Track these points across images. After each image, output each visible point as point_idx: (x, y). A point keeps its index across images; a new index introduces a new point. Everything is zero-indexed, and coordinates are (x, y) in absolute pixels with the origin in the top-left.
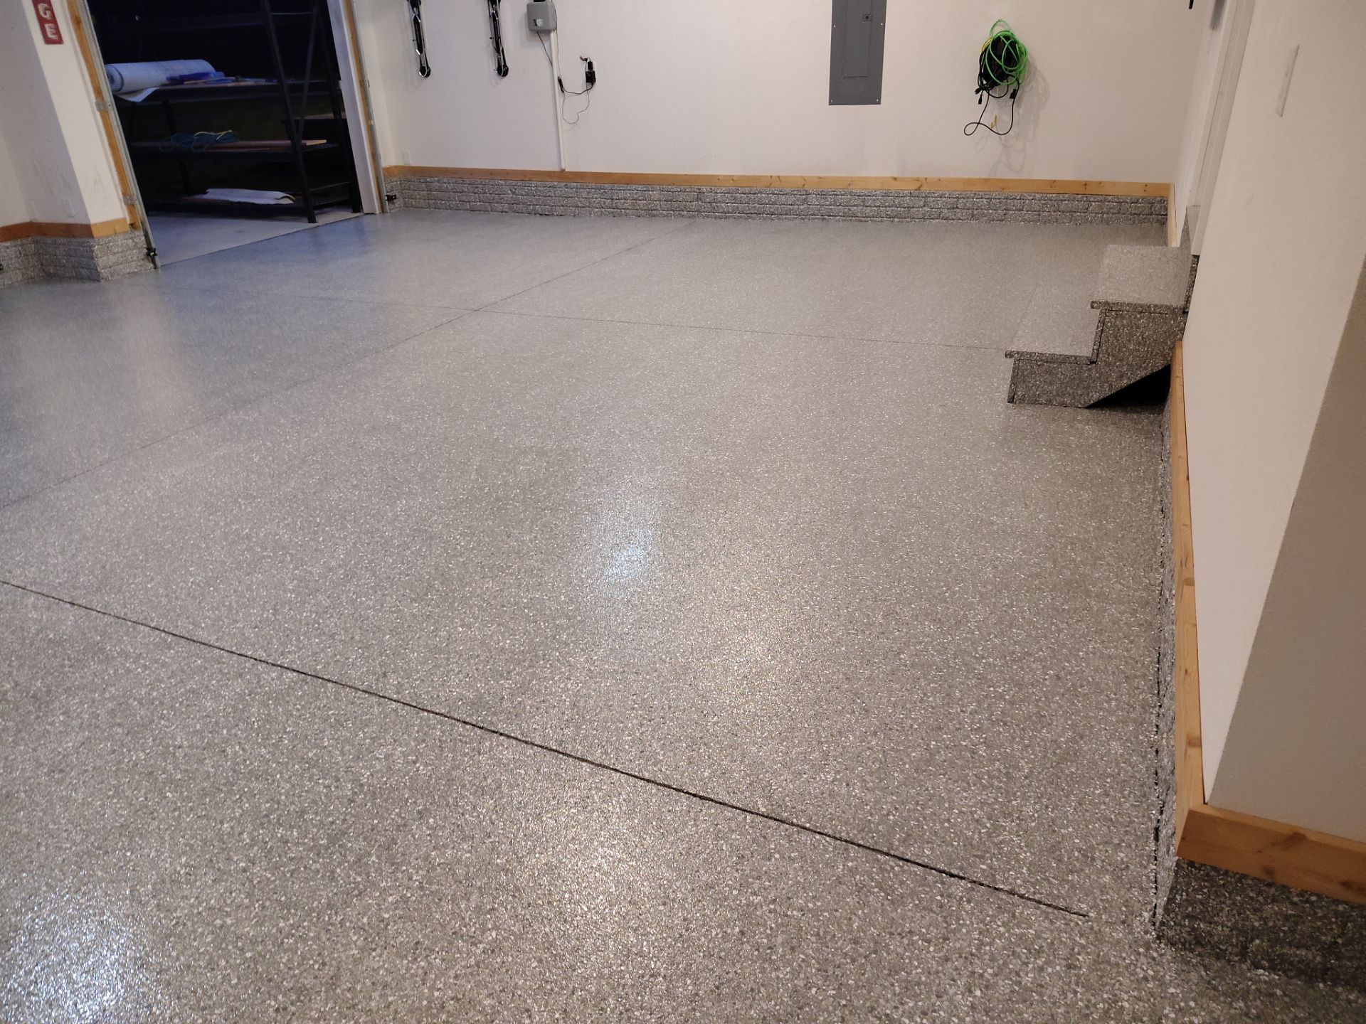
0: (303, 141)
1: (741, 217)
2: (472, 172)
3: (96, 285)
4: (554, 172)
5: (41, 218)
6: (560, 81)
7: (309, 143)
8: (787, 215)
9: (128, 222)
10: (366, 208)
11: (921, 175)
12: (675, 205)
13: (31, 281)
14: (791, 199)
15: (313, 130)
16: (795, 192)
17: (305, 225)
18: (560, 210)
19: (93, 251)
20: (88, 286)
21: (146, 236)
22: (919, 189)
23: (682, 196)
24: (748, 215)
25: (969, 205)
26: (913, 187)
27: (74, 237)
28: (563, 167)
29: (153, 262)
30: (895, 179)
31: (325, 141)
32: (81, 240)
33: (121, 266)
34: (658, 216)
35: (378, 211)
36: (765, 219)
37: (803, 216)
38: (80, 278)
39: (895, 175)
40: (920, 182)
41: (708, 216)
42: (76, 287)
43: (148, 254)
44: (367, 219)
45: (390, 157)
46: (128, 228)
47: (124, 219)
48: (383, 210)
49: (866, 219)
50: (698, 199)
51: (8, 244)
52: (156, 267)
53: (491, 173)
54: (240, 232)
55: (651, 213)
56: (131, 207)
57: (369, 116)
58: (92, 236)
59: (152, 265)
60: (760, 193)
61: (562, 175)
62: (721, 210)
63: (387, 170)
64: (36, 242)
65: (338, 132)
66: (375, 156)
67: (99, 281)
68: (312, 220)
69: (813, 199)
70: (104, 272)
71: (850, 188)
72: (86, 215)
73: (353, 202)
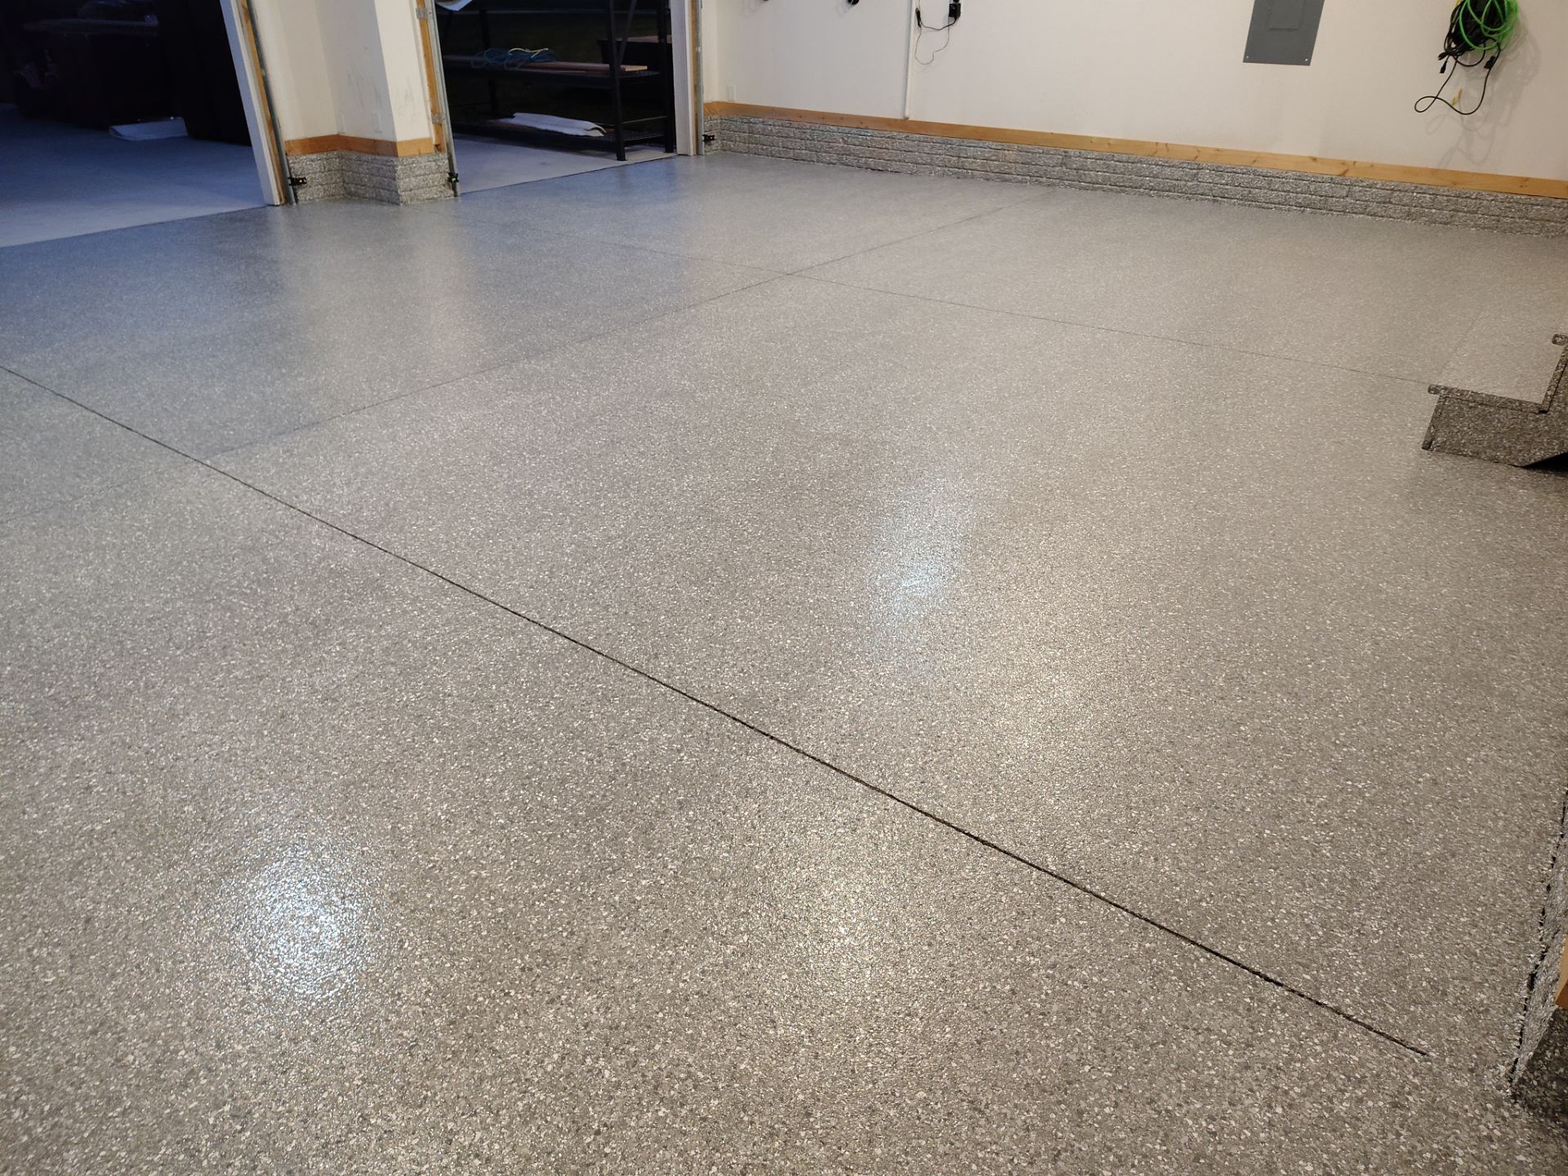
0: (622, 66)
1: (1111, 190)
2: (801, 115)
3: (394, 209)
4: (896, 120)
5: (349, 132)
6: (918, 13)
7: (629, 68)
8: (1169, 191)
9: (434, 142)
10: (680, 148)
11: (1348, 158)
12: (1034, 169)
13: (331, 198)
14: (1178, 173)
15: (635, 54)
16: (1185, 165)
17: (611, 162)
18: (895, 166)
19: (395, 172)
20: (387, 209)
21: (450, 159)
22: (1343, 174)
23: (1045, 159)
24: (1121, 188)
25: (1405, 200)
26: (1336, 171)
27: (378, 154)
28: (907, 114)
29: (454, 188)
30: (1314, 159)
31: (646, 68)
32: (386, 158)
33: (422, 190)
34: (1010, 180)
35: (692, 153)
36: (1141, 194)
37: (1190, 195)
38: (380, 200)
39: (1315, 155)
40: (1346, 167)
41: (1071, 186)
42: (375, 209)
43: (450, 180)
44: (679, 163)
45: (713, 93)
46: (432, 149)
47: (430, 139)
48: (698, 153)
49: (1270, 206)
50: (1062, 165)
51: (314, 156)
52: (455, 196)
53: (824, 117)
54: (543, 164)
55: (1002, 177)
56: (438, 126)
57: (696, 42)
58: (396, 155)
59: (452, 192)
60: (1141, 162)
61: (904, 125)
62: (1089, 180)
63: (708, 105)
64: (341, 157)
65: (661, 57)
66: (697, 88)
67: (398, 204)
68: (621, 158)
69: (1205, 175)
70: (404, 196)
71: (1256, 164)
72: (393, 132)
73: (666, 140)
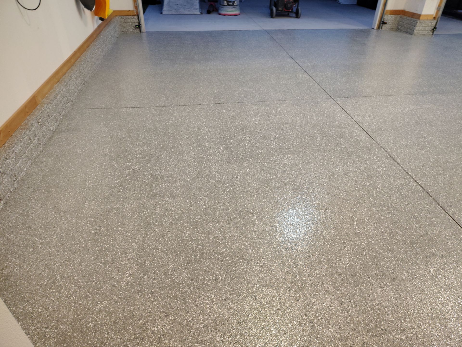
3: (410, 36)
5: (407, 9)
9: (434, 16)
13: (392, 29)
19: (416, 24)
20: (408, 35)
21: (437, 23)
27: (413, 18)
29: (433, 32)
32: (415, 19)
33: (422, 31)
38: (407, 32)
42: (404, 35)
43: (433, 29)
46: (432, 18)
47: (433, 15)
51: (392, 16)
52: (432, 35)
56: (438, 10)
58: (419, 19)
59: (432, 33)
64: (400, 17)
67: (412, 35)
70: (415, 32)
72: (422, 11)
